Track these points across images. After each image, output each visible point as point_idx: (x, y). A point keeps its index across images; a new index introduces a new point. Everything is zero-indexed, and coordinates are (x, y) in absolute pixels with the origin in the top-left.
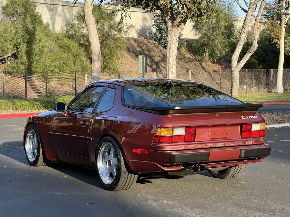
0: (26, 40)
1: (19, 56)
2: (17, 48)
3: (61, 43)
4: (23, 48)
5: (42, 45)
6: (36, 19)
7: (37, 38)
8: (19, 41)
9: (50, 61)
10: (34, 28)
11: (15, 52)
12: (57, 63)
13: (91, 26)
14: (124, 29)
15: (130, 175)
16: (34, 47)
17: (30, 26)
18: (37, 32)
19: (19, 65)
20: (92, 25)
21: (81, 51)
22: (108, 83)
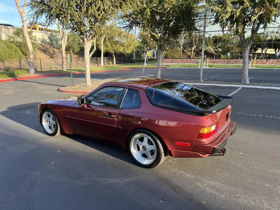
3: (7, 45)
9: (3, 53)
14: (37, 39)
22: (126, 86)
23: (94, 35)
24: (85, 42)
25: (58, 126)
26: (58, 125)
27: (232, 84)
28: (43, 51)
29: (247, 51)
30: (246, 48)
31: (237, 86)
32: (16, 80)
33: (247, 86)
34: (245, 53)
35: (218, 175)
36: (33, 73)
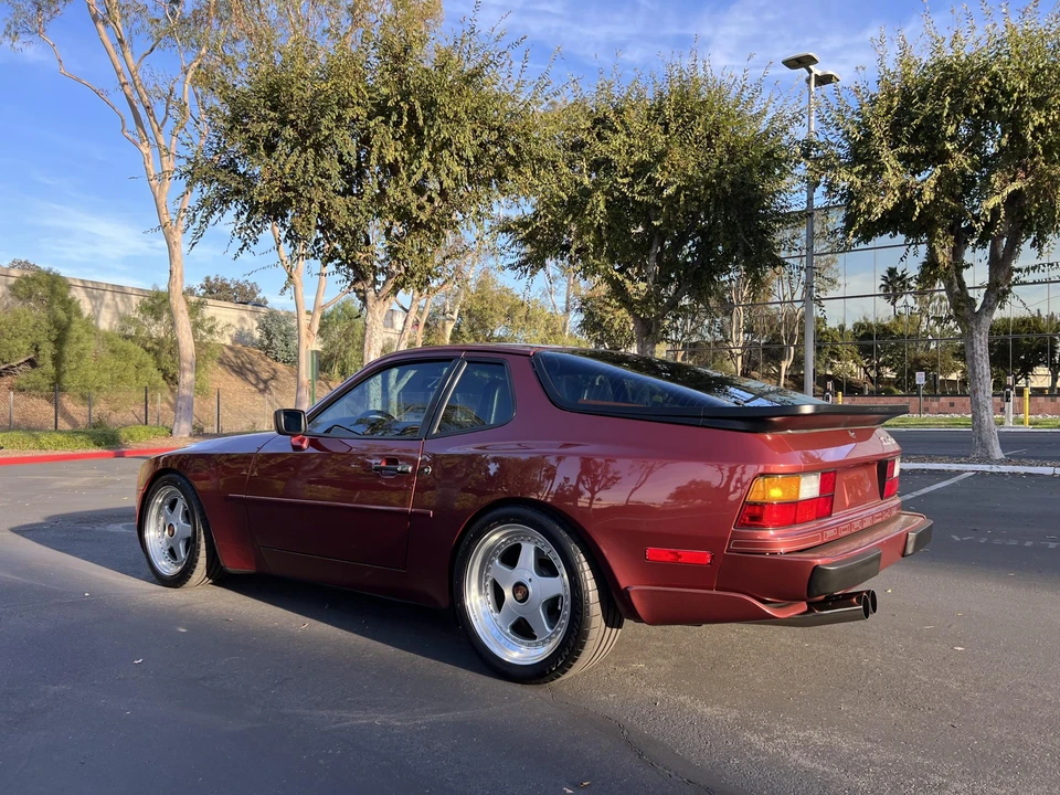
0: (53, 337)
1: (40, 363)
2: (37, 350)
3: (113, 345)
4: (47, 349)
5: (82, 345)
6: (70, 306)
7: (73, 334)
8: (42, 339)
9: (95, 373)
10: (70, 318)
11: (32, 356)
12: (107, 376)
13: (180, 314)
14: (218, 329)
15: (608, 629)
16: (66, 349)
17: (62, 315)
18: (73, 326)
19: (39, 376)
20: (182, 311)
21: (148, 358)
22: (462, 351)
23: (401, 279)
24: (370, 303)
25: (199, 540)
26: (200, 537)
27: (931, 461)
28: (234, 371)
29: (981, 334)
30: (976, 324)
31: (954, 467)
32: (120, 455)
33: (995, 469)
34: (972, 344)
35: (848, 711)
36: (186, 436)
